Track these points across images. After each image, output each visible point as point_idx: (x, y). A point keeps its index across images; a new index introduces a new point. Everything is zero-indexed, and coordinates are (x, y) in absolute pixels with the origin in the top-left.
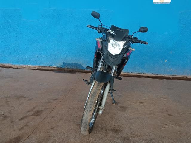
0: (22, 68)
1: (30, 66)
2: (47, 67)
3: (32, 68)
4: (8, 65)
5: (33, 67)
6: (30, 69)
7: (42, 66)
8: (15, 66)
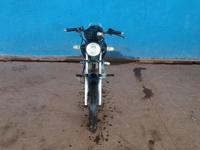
0: (46, 60)
2: (77, 57)
5: (59, 58)
6: (55, 60)
7: (72, 56)
8: (34, 57)
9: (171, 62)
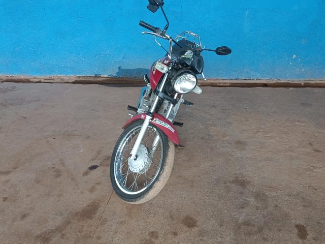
0: (49, 81)
2: (91, 77)
3: (66, 81)
4: (22, 77)
5: (67, 78)
6: (62, 81)
7: (83, 76)
8: (35, 78)
9: (228, 84)
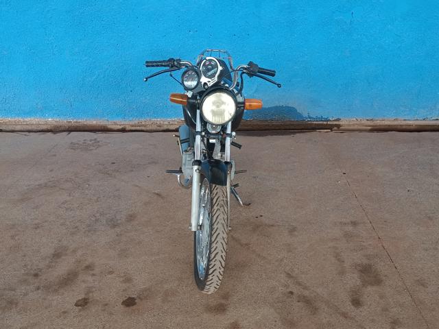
0: (138, 128)
1: (159, 120)
3: (165, 127)
4: (94, 122)
5: (166, 123)
6: (159, 128)
9: (413, 127)
